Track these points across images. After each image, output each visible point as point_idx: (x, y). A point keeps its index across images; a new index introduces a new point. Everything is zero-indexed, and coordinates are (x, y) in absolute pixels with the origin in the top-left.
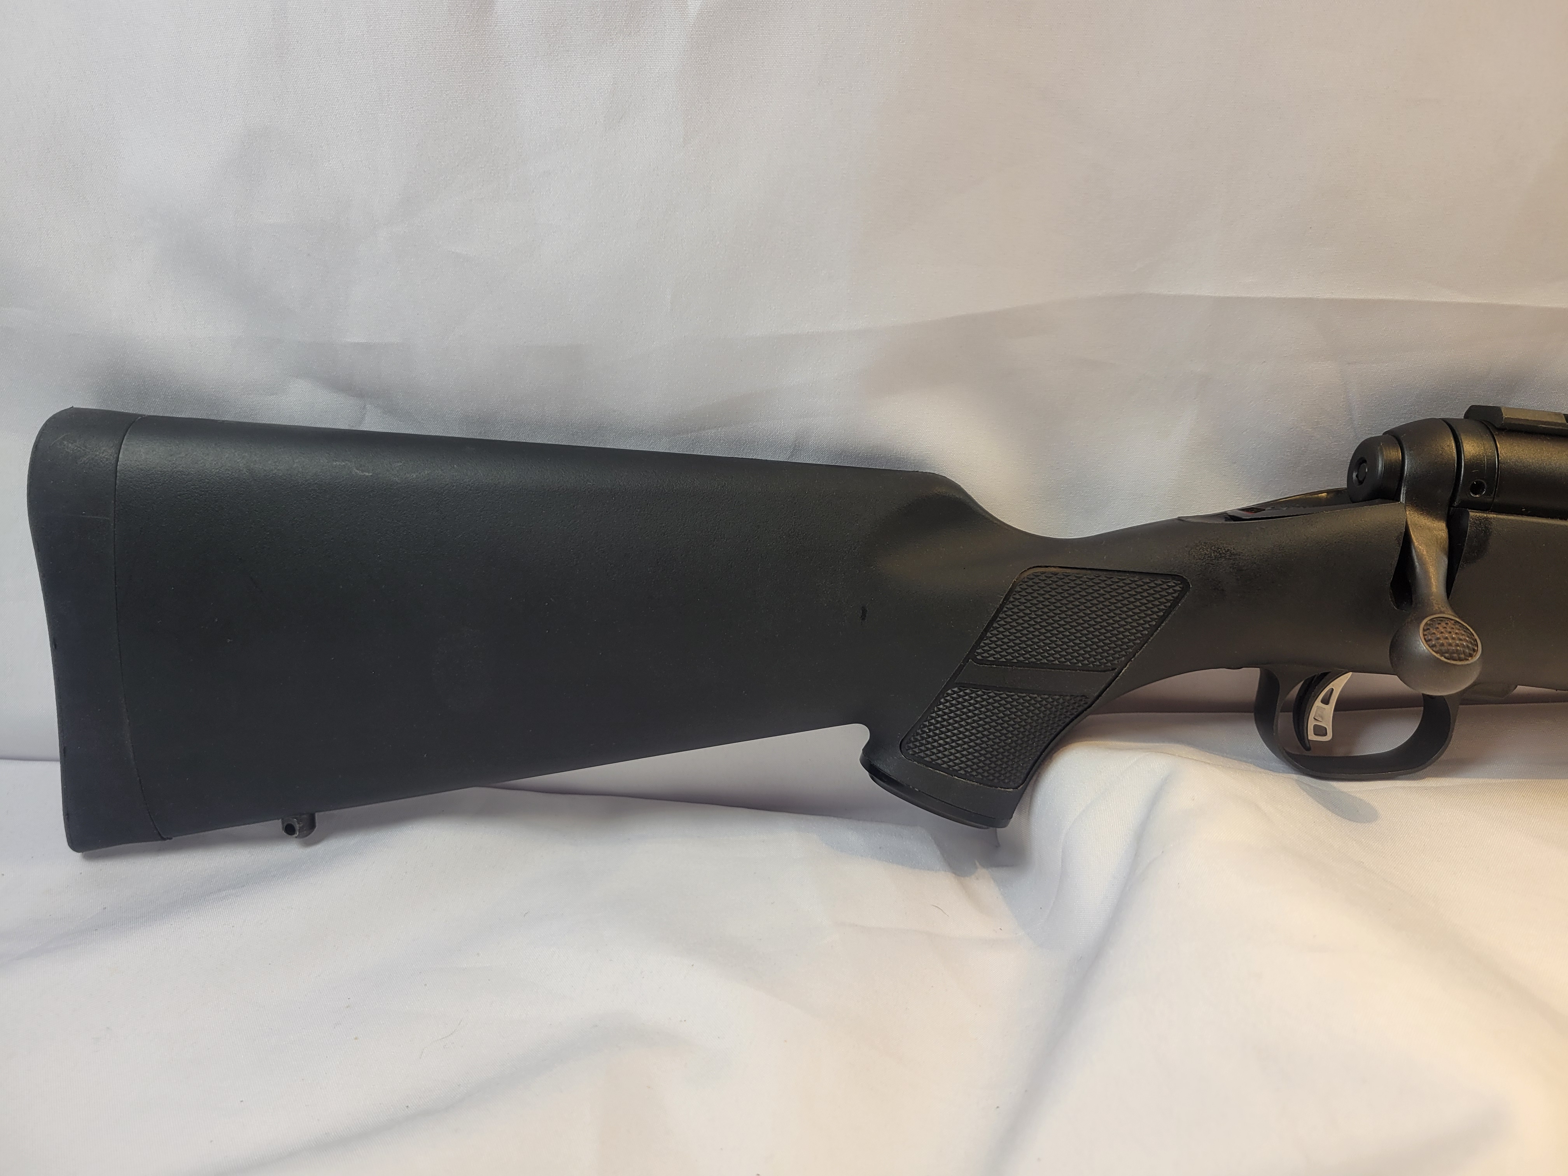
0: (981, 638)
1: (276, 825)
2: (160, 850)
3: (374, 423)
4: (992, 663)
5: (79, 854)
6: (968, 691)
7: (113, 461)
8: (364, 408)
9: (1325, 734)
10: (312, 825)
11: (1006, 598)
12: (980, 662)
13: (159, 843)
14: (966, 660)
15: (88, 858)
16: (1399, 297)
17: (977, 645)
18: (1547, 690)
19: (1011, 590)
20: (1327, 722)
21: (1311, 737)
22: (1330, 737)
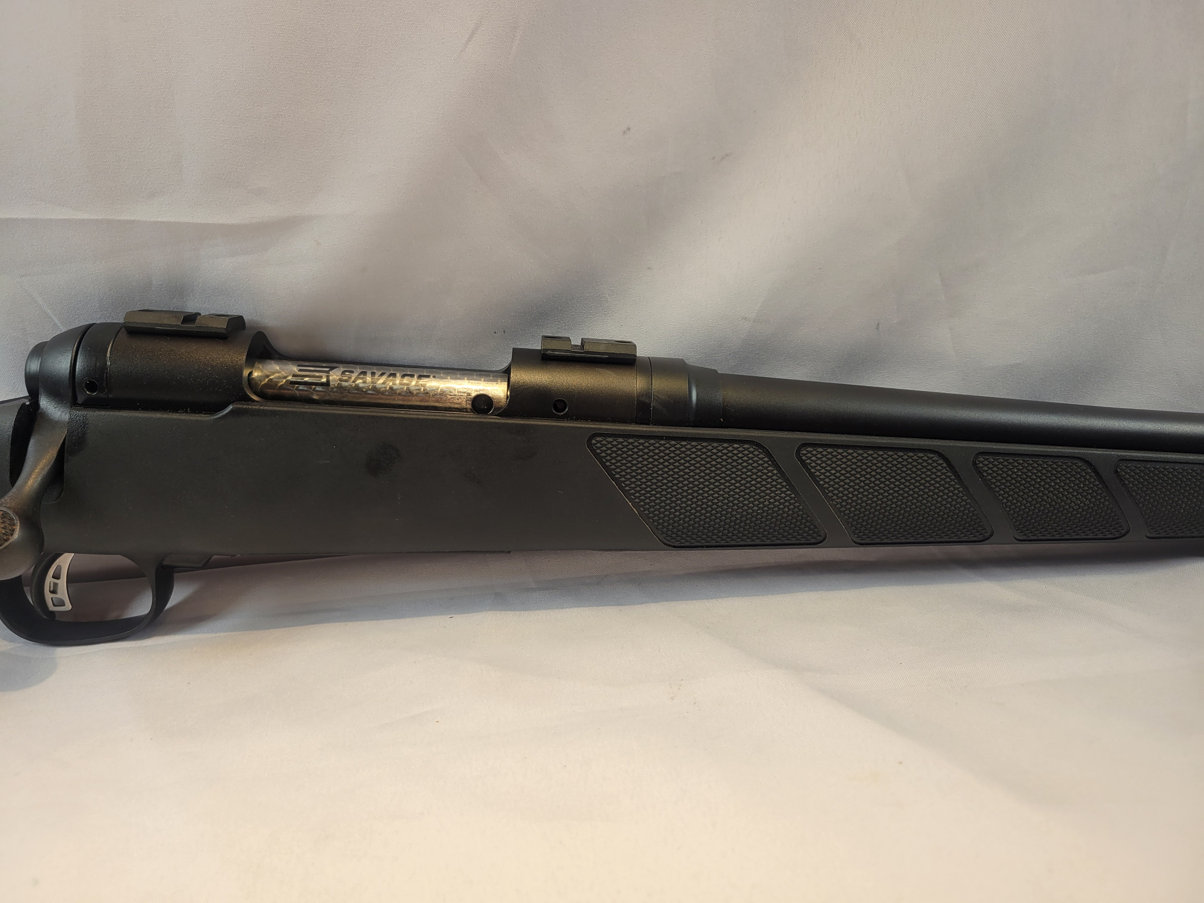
9: (63, 605)
20: (63, 593)
21: (51, 608)
22: (68, 606)
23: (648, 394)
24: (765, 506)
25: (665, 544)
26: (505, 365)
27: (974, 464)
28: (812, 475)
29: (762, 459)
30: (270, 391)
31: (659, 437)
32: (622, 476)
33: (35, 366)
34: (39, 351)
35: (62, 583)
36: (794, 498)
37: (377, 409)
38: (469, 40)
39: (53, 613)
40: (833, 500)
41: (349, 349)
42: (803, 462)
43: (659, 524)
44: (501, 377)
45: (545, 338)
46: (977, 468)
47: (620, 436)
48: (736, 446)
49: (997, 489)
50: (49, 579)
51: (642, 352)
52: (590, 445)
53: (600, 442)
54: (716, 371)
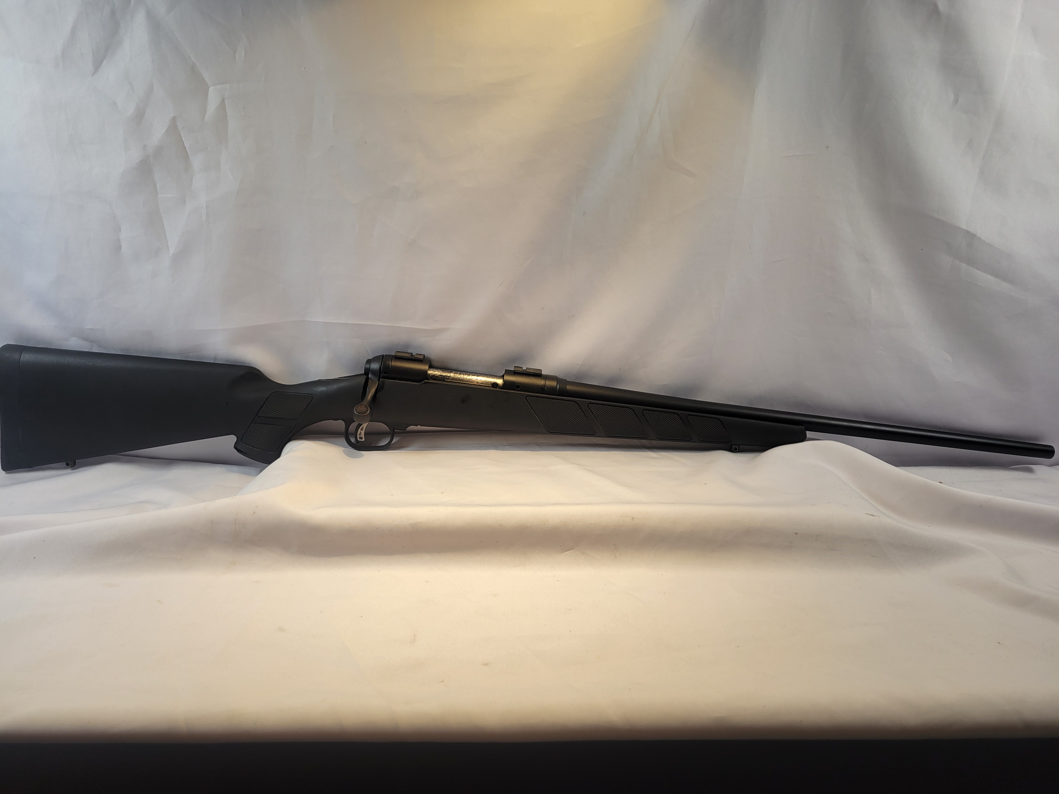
0: (259, 410)
1: (64, 463)
2: (29, 471)
3: (95, 350)
4: (263, 417)
5: (5, 472)
6: (257, 425)
7: (19, 359)
8: (93, 345)
9: (362, 439)
10: (75, 464)
11: (266, 400)
12: (260, 417)
13: (29, 469)
14: (255, 416)
15: (7, 473)
16: (368, 323)
17: (258, 412)
18: (398, 430)
19: (268, 398)
20: (363, 436)
21: (359, 440)
22: (364, 440)
23: (545, 385)
24: (577, 421)
25: (547, 431)
26: (502, 374)
27: (642, 412)
28: (592, 412)
29: (577, 407)
30: (433, 378)
31: (547, 398)
32: (535, 409)
33: (368, 366)
34: (369, 361)
35: (363, 432)
36: (586, 419)
37: (450, 383)
38: (500, 286)
39: (358, 441)
40: (599, 421)
41: (454, 367)
42: (589, 408)
43: (545, 424)
44: (501, 378)
45: (515, 367)
46: (643, 414)
47: (535, 397)
48: (569, 402)
49: (649, 421)
50: (359, 431)
51: (543, 373)
52: (526, 399)
53: (529, 398)
54: (566, 380)
